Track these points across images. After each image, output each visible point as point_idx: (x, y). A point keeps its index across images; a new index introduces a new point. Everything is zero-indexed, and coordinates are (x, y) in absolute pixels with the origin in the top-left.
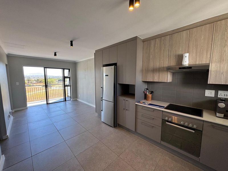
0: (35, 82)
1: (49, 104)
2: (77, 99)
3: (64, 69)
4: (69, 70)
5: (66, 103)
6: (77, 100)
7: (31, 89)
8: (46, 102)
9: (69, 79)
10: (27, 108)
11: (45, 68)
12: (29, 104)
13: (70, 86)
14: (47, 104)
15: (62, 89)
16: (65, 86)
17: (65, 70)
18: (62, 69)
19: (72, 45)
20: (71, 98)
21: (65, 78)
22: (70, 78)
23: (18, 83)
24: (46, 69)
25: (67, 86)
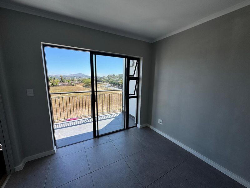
0: (77, 82)
2: (148, 125)
3: (129, 59)
5: (128, 134)
6: (148, 128)
9: (135, 81)
11: (92, 53)
13: (137, 97)
16: (128, 97)
17: (131, 61)
18: (125, 57)
20: (137, 123)
21: (129, 78)
22: (137, 79)
23: (32, 90)
24: (94, 55)
25: (132, 96)
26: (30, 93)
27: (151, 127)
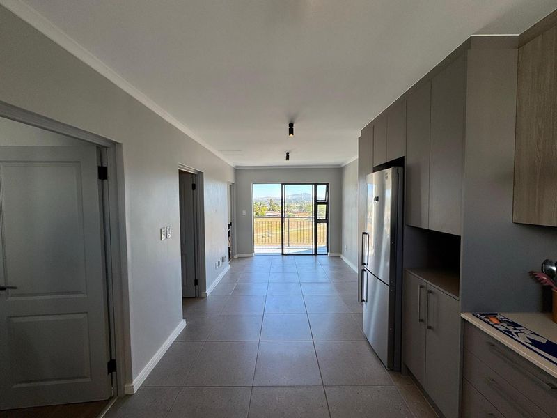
0: (297, 210)
1: (285, 255)
2: (340, 255)
3: (316, 185)
4: (327, 185)
5: (316, 260)
6: (339, 257)
7: (275, 223)
8: (280, 251)
9: (325, 205)
10: (252, 256)
11: (282, 184)
12: (258, 250)
13: (327, 222)
14: (283, 254)
15: (311, 227)
16: (317, 221)
17: (318, 186)
18: (313, 184)
19: (291, 132)
20: (328, 251)
21: (317, 203)
22: (327, 203)
24: (284, 186)
25: (321, 221)
26: (244, 213)
27: (342, 256)
